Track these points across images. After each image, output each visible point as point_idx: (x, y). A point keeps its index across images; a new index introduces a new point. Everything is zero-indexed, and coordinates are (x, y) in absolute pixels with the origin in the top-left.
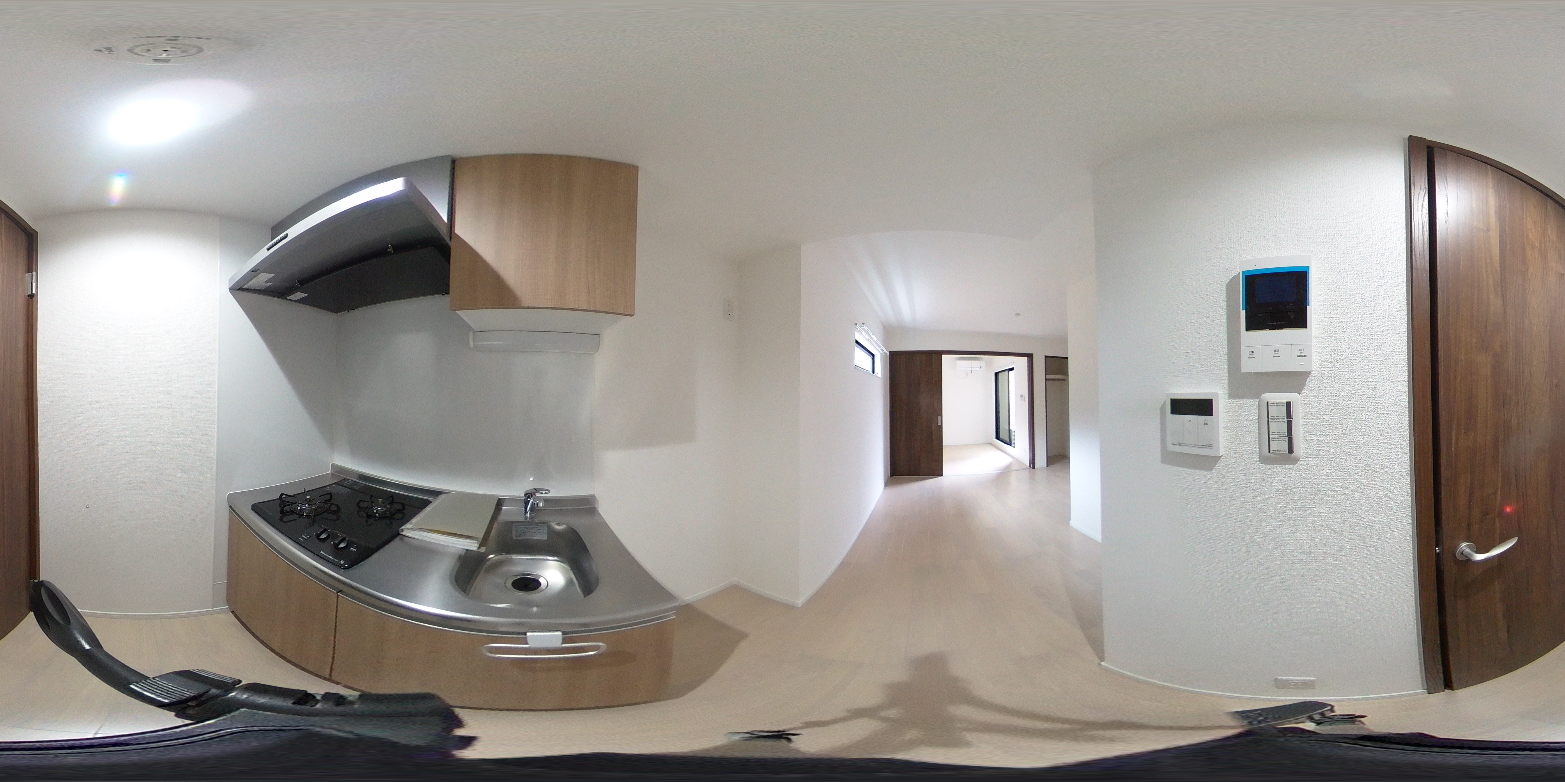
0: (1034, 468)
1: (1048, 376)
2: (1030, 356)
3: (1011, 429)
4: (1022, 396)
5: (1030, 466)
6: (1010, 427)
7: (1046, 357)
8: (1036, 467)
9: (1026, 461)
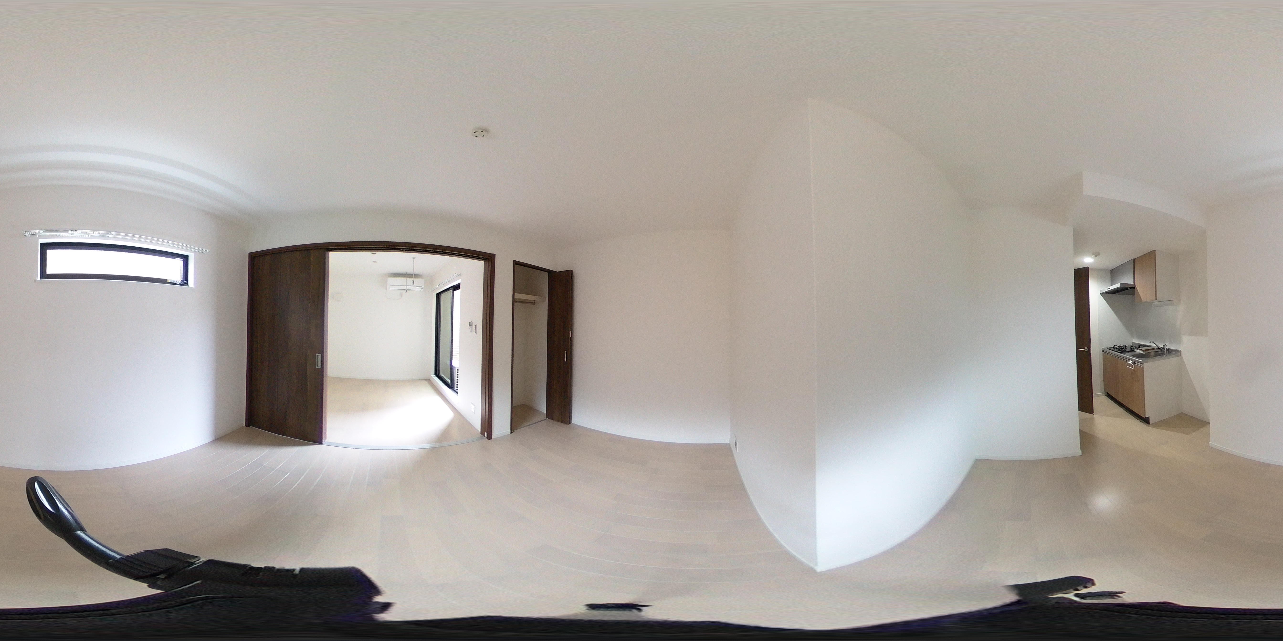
0: (489, 437)
1: (518, 296)
2: (489, 259)
3: (453, 365)
4: (471, 324)
5: (482, 433)
6: (453, 361)
7: (516, 263)
8: (493, 437)
9: (477, 423)
